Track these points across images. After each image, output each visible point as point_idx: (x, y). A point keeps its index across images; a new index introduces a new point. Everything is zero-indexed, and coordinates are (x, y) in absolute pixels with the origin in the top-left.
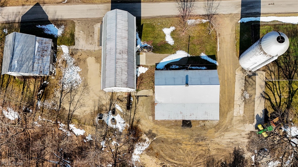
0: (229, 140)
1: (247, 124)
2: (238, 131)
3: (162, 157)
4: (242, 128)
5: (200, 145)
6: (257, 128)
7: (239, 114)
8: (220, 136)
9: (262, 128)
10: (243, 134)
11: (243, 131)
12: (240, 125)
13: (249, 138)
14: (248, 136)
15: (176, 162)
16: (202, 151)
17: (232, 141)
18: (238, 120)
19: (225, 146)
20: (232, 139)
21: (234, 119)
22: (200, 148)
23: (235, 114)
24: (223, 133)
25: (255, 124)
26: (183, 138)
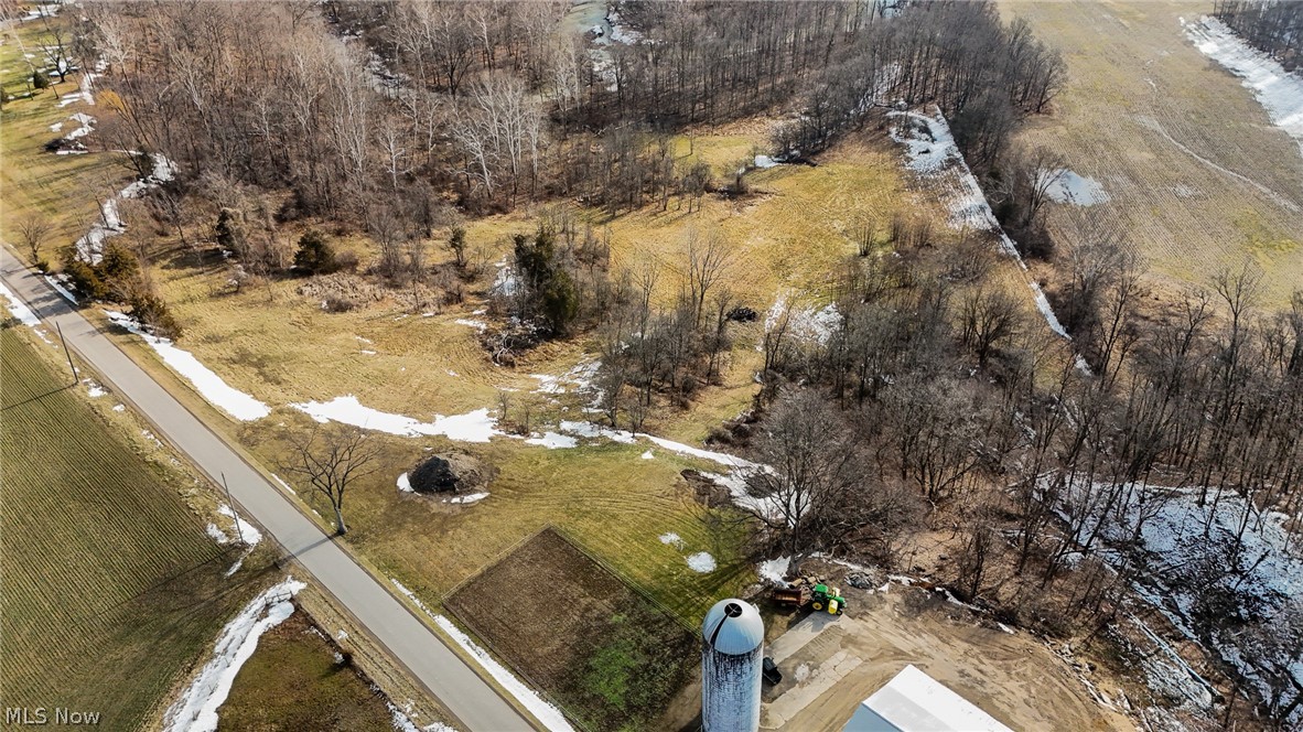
0: (908, 636)
1: (849, 632)
2: (877, 636)
3: (1091, 714)
4: (865, 633)
5: (981, 671)
6: (838, 614)
7: (849, 656)
8: (922, 654)
9: (833, 601)
10: (871, 625)
11: (868, 629)
12: (865, 640)
13: (866, 614)
14: (865, 618)
15: (1060, 685)
16: (984, 660)
17: (904, 633)
18: (861, 649)
19: (924, 635)
20: (901, 635)
21: (867, 656)
22: (982, 667)
23: (859, 662)
24: (912, 654)
25: (835, 623)
26: (1011, 706)
